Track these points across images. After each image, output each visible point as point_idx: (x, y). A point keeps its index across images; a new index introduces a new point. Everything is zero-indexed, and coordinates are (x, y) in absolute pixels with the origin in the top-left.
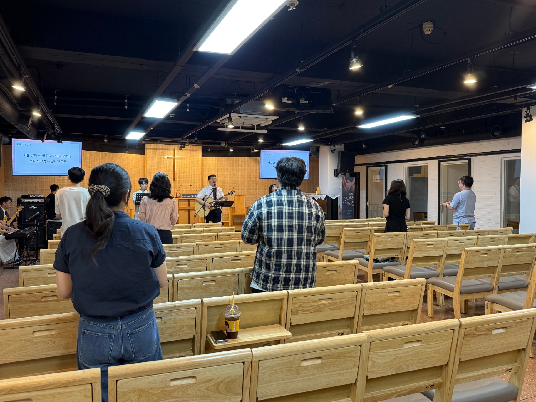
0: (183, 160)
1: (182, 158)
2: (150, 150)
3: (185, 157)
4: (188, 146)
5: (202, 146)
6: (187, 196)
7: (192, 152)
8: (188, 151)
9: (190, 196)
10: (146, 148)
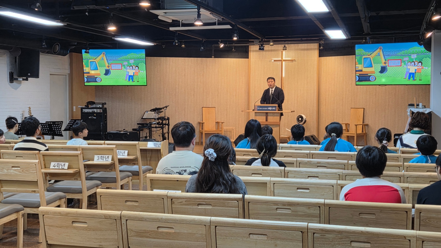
0: (294, 62)
1: (292, 60)
2: (255, 53)
3: (296, 59)
5: (318, 44)
6: (264, 109)
7: (305, 52)
8: (300, 51)
9: (267, 108)
10: (250, 51)
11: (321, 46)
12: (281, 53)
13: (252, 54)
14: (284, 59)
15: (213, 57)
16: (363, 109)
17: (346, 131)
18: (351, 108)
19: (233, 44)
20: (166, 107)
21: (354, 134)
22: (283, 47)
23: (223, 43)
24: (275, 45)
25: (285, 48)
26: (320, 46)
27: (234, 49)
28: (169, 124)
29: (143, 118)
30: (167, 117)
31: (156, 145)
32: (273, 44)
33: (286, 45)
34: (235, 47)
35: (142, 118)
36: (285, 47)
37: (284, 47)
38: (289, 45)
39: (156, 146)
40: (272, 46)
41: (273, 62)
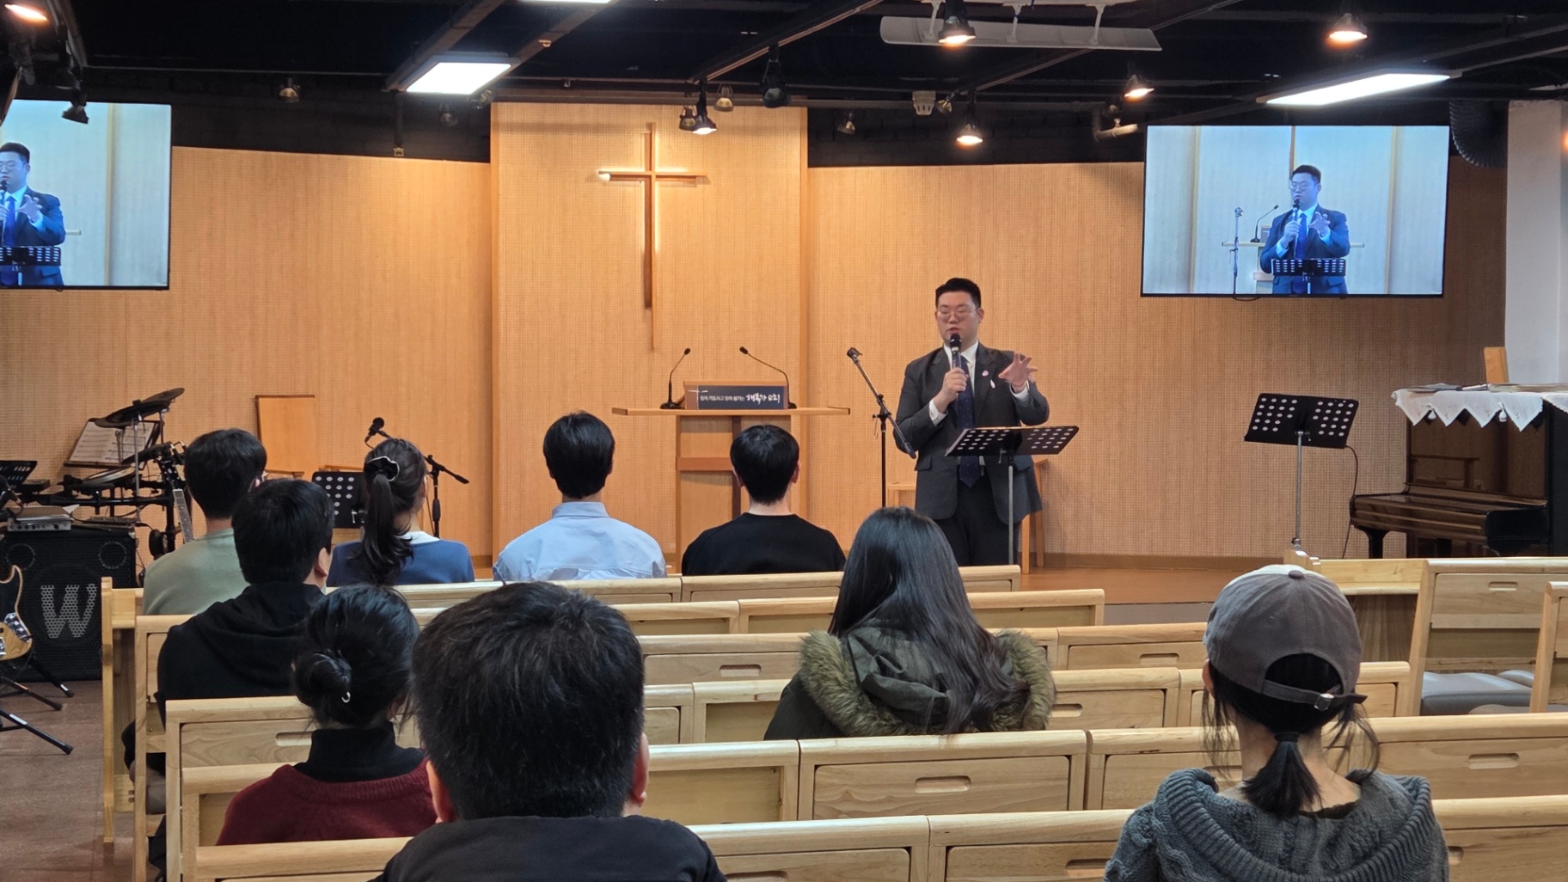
0: (700, 187)
1: (694, 177)
2: (517, 138)
3: (709, 172)
6: (727, 398)
8: (726, 138)
9: (744, 396)
10: (497, 124)
11: (848, 120)
12: (639, 143)
14: (659, 169)
25: (688, 121)
27: (448, 116)
36: (689, 115)
37: (683, 114)
41: (604, 184)
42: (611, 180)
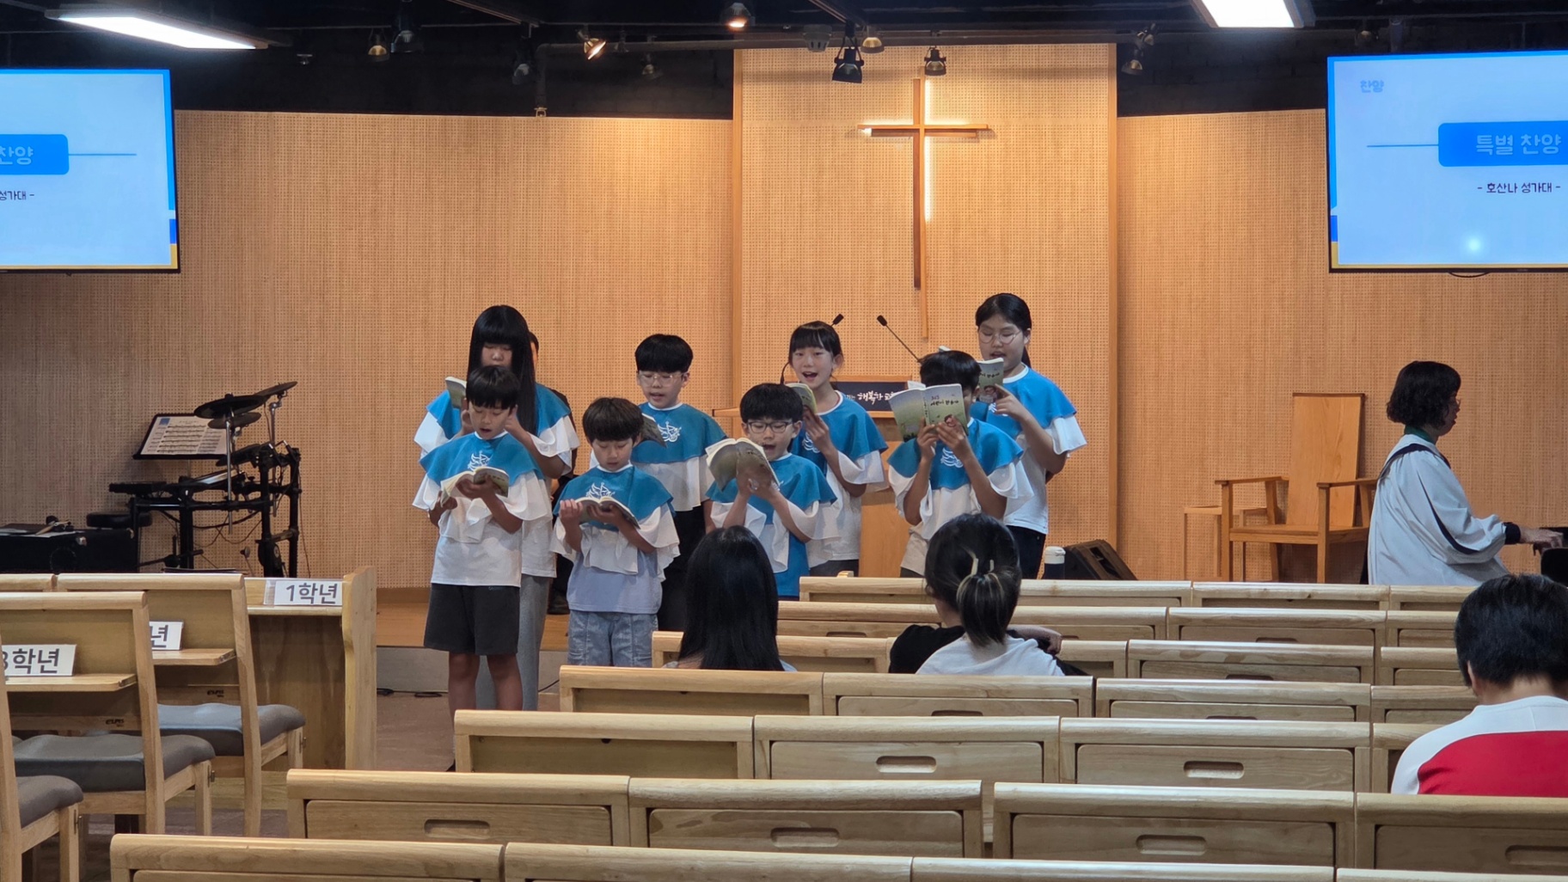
0: (984, 142)
1: (976, 131)
2: (765, 89)
3: (995, 124)
4: (877, 50)
5: (1115, 45)
7: (1046, 85)
8: (1016, 82)
10: (741, 75)
11: (1133, 58)
12: (908, 89)
13: (748, 97)
14: (929, 121)
15: (540, 113)
16: (1359, 399)
17: (1269, 519)
18: (1295, 395)
19: (648, 43)
20: (280, 391)
21: (1315, 534)
22: (927, 60)
23: (602, 38)
24: (887, 48)
25: (935, 63)
26: (1123, 57)
27: (650, 67)
28: (297, 486)
29: (144, 452)
30: (288, 447)
31: (310, 595)
32: (880, 43)
33: (943, 51)
34: (660, 58)
35: (138, 456)
36: (935, 56)
37: (929, 56)
38: (957, 48)
39: (312, 599)
40: (876, 55)
41: (867, 141)
42: (873, 135)
